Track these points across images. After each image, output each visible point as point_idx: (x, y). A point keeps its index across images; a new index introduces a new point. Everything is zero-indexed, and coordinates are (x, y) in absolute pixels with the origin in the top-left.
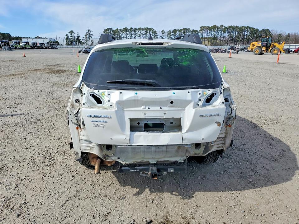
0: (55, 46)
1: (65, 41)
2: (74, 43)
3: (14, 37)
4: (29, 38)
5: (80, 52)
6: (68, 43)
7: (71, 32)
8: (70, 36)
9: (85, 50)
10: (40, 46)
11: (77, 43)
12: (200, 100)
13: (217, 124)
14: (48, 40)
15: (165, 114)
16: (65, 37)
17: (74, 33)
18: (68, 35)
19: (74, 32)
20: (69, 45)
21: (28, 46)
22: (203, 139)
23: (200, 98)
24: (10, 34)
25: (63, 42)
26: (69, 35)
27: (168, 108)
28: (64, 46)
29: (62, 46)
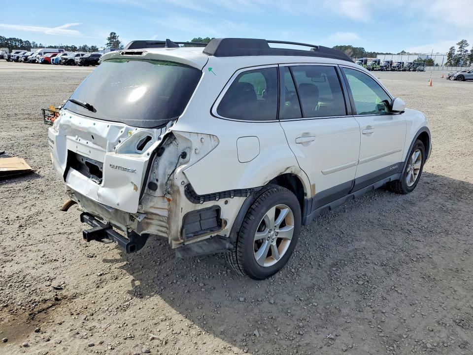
0: (422, 68)
1: (446, 58)
2: (462, 62)
3: (368, 53)
4: (390, 54)
5: (449, 78)
6: (451, 63)
7: (463, 44)
8: (459, 50)
9: (460, 75)
10: (395, 67)
11: (468, 62)
12: (120, 142)
13: (133, 187)
14: (416, 58)
15: (90, 152)
16: (448, 51)
17: (467, 44)
18: (455, 48)
19: (467, 42)
20: (451, 65)
21: (378, 66)
22: (118, 205)
23: (121, 139)
24: (363, 49)
25: (442, 60)
26: (457, 48)
27: (93, 144)
28: (441, 68)
29: (436, 68)
